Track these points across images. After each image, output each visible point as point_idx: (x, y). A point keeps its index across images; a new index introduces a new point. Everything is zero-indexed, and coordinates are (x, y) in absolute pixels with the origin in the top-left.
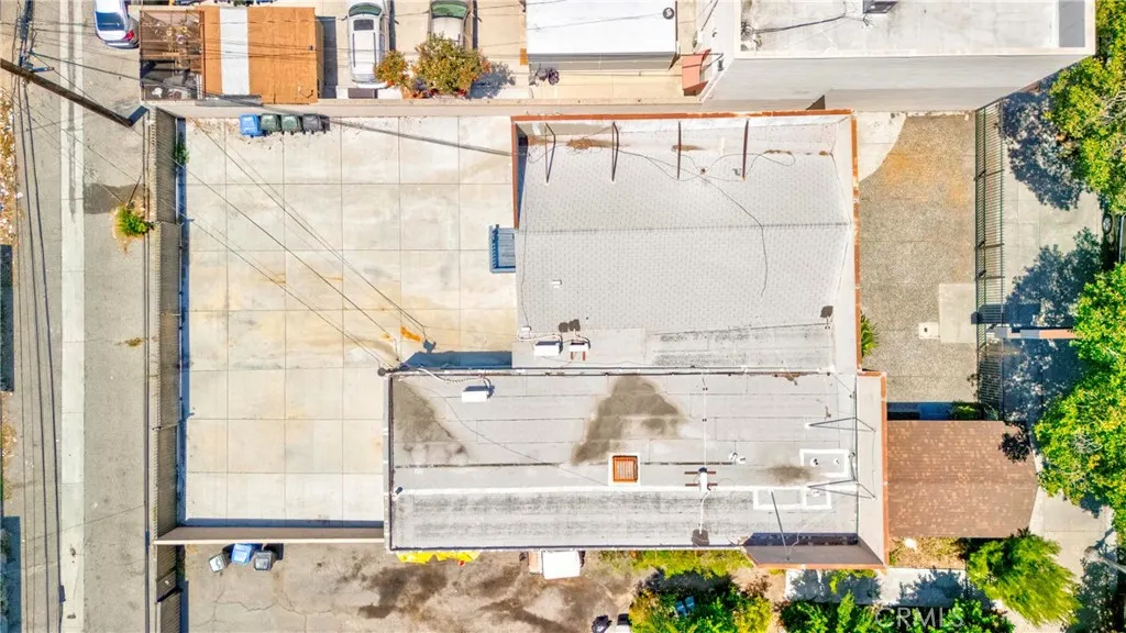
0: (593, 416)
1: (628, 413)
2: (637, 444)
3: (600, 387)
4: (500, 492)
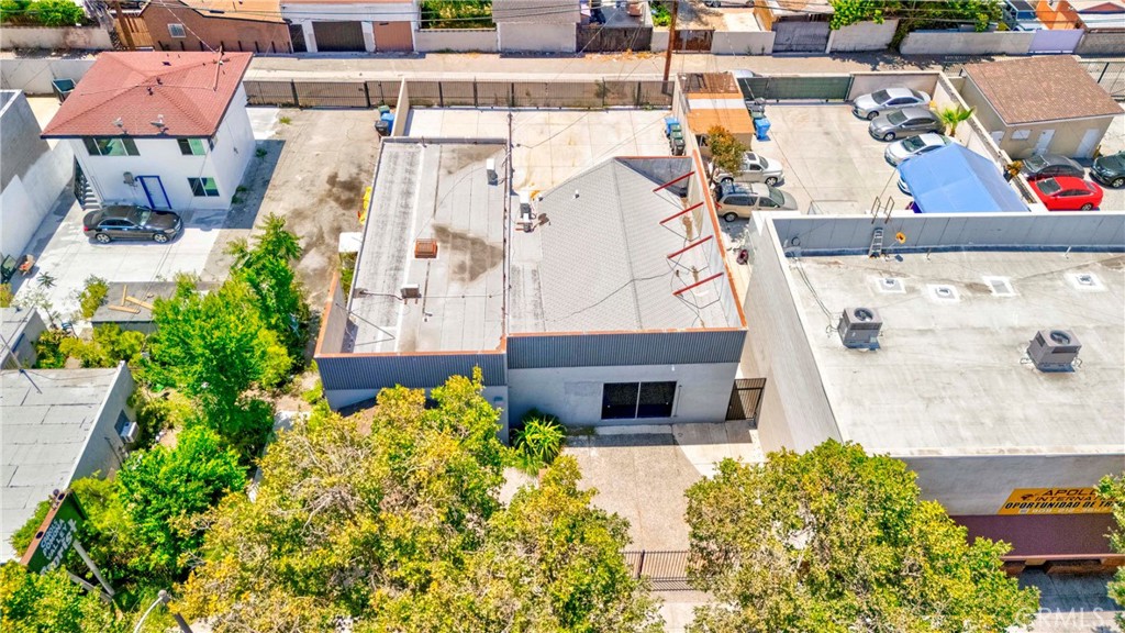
0: (471, 235)
1: (472, 253)
2: (446, 258)
3: (494, 239)
4: (417, 189)
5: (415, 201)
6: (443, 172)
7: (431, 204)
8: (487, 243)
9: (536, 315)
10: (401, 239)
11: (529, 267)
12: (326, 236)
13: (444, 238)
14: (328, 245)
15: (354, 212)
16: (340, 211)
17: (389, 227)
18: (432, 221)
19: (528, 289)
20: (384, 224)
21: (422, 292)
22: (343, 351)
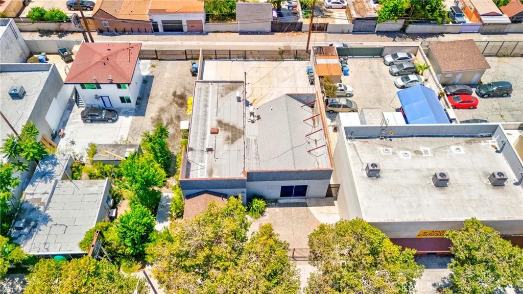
0: (231, 124)
1: (232, 132)
2: (222, 135)
3: (240, 126)
4: (210, 104)
5: (209, 109)
6: (219, 96)
7: (215, 110)
8: (237, 127)
9: (256, 159)
10: (205, 126)
11: (253, 138)
12: (174, 120)
13: (221, 125)
14: (175, 124)
15: (184, 109)
16: (179, 108)
17: (200, 121)
18: (216, 118)
19: (253, 147)
20: (198, 119)
21: (214, 149)
22: (186, 177)
